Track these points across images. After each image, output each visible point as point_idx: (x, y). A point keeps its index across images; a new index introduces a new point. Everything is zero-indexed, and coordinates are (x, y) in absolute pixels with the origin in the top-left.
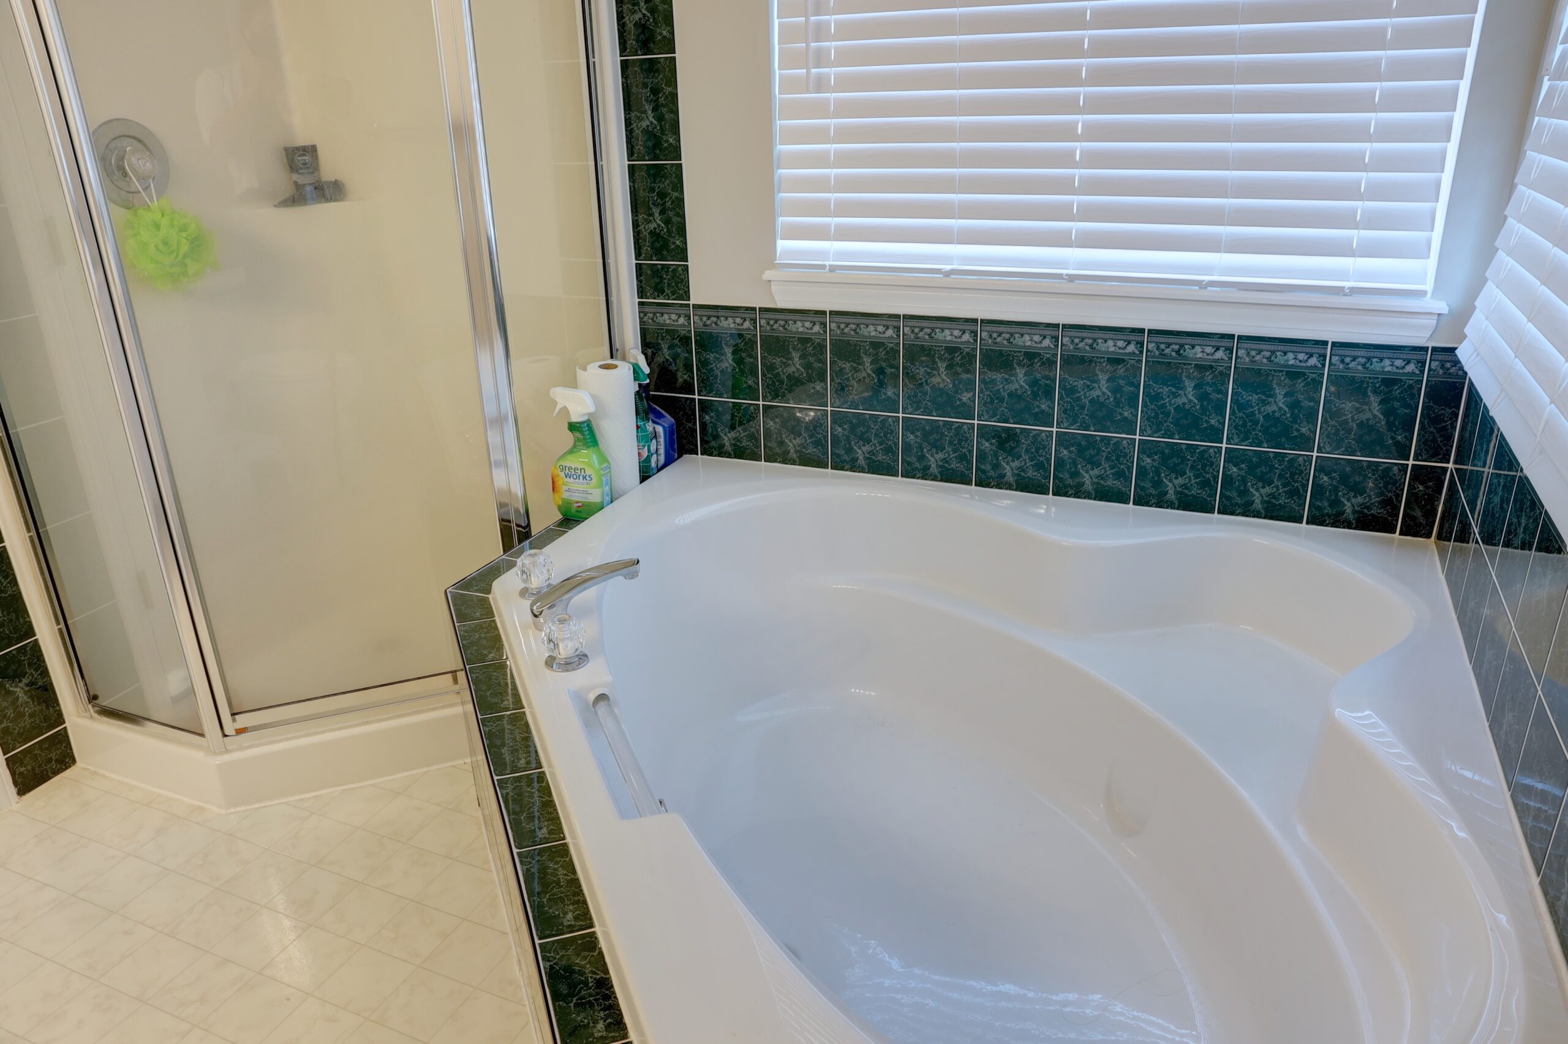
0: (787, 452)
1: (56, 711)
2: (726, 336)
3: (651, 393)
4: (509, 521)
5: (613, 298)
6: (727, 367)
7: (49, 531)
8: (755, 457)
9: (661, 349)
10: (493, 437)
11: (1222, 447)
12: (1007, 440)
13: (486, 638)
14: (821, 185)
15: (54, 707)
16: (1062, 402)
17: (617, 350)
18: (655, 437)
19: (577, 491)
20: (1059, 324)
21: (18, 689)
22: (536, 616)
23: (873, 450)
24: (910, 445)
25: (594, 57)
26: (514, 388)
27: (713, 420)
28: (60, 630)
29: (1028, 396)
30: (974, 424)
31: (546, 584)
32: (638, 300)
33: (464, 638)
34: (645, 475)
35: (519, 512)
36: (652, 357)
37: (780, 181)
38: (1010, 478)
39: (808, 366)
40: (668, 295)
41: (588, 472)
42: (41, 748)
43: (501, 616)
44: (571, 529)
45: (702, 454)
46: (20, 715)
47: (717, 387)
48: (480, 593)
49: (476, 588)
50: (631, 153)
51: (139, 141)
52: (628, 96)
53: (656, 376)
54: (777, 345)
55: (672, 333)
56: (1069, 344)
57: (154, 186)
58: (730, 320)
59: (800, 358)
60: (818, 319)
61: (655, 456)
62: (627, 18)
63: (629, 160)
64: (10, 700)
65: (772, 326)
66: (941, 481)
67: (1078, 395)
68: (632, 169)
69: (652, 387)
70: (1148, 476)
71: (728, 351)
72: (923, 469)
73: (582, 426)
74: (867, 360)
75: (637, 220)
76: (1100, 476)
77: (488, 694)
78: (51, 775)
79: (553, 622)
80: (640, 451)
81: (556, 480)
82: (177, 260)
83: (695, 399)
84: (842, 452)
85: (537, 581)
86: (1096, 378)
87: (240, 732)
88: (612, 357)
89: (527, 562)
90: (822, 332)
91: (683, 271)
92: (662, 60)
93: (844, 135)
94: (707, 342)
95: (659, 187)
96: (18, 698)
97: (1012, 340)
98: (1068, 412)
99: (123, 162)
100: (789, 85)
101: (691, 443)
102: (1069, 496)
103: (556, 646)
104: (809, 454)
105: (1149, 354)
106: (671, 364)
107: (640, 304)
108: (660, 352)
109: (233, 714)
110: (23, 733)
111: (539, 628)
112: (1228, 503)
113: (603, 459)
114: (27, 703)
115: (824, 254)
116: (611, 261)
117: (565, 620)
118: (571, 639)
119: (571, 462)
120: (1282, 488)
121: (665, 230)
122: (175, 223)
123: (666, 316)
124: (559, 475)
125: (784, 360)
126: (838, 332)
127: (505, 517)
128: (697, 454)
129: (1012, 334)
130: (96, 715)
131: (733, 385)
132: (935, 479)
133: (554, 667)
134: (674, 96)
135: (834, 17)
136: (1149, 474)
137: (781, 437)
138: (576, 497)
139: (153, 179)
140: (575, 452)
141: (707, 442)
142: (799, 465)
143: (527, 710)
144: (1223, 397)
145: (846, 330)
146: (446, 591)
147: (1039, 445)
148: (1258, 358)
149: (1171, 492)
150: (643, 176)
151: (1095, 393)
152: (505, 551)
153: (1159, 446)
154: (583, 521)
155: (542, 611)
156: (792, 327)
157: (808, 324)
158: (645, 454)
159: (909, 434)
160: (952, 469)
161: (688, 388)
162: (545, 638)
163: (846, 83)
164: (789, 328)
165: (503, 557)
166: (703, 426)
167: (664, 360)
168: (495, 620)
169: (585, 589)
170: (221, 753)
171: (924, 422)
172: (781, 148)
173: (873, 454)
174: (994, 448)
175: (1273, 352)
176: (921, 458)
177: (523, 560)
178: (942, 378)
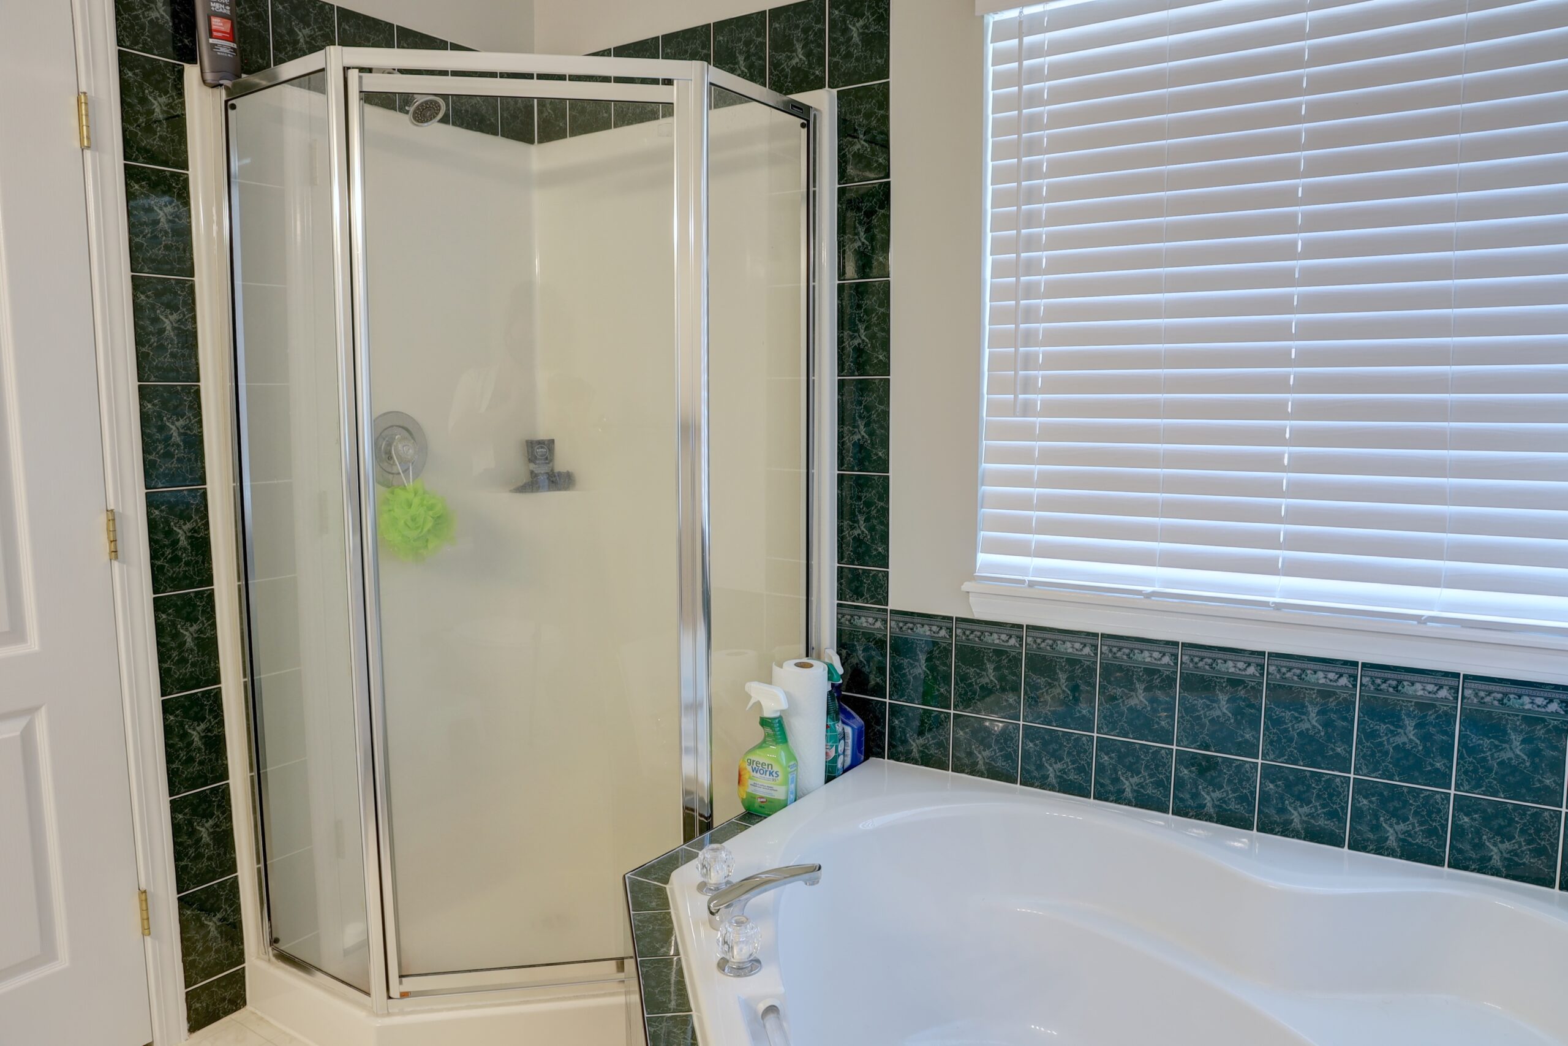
0: (976, 764)
1: (239, 949)
2: (921, 643)
3: (843, 693)
4: (693, 810)
5: (814, 598)
6: (920, 674)
7: (268, 773)
8: (943, 766)
9: (856, 651)
10: (687, 723)
11: (1450, 794)
12: (1208, 769)
13: (659, 930)
14: (1025, 503)
15: (238, 945)
16: (1267, 733)
17: (813, 649)
18: (844, 738)
19: (762, 787)
20: (1265, 652)
21: (211, 924)
22: (712, 913)
23: (1065, 769)
24: (1104, 767)
25: (814, 376)
26: (712, 678)
27: (903, 725)
28: (259, 870)
29: (1231, 724)
30: (1172, 749)
31: (724, 881)
32: (837, 602)
33: (638, 928)
34: (830, 776)
35: (704, 802)
36: (846, 658)
37: (983, 497)
38: (1209, 808)
39: (1002, 679)
40: (867, 598)
41: (775, 769)
42: (218, 986)
43: (676, 909)
44: (753, 824)
45: (888, 758)
46: (208, 949)
47: (909, 692)
48: (658, 882)
49: (654, 876)
50: (841, 464)
51: (407, 430)
52: (843, 412)
53: (848, 677)
54: (971, 656)
55: (868, 636)
56: (1275, 673)
57: (413, 468)
58: (926, 628)
59: (995, 670)
60: (1014, 633)
61: (842, 757)
62: (847, 343)
63: (838, 470)
64: (202, 933)
65: (968, 636)
66: (1135, 806)
67: (1285, 726)
68: (841, 478)
69: (844, 687)
70: (1366, 819)
71: (922, 658)
72: (1116, 792)
73: (774, 722)
74: (1062, 677)
75: (842, 526)
76: (1310, 814)
77: (657, 991)
78: (222, 1015)
79: (730, 923)
80: (828, 750)
81: (742, 773)
82: (422, 534)
83: (886, 702)
84: (1032, 768)
85: (716, 877)
86: (1304, 710)
87: (404, 995)
88: (807, 656)
89: (708, 856)
90: (1018, 645)
91: (884, 577)
92: (877, 381)
93: (1047, 457)
94: (902, 647)
95: (865, 497)
96: (209, 932)
97: (1214, 665)
98: (1274, 744)
99: (391, 447)
100: (996, 409)
101: (879, 746)
102: (1275, 834)
103: (731, 948)
104: (998, 767)
105: (1363, 688)
106: (864, 666)
107: (839, 605)
108: (855, 654)
109: (401, 976)
110: (207, 968)
111: (714, 927)
112: (1460, 857)
113: (791, 756)
114: (216, 938)
115: (1024, 570)
116: (814, 562)
117: (742, 923)
118: (746, 942)
119: (760, 757)
120: (1525, 845)
121: (869, 537)
122: (425, 502)
123: (863, 619)
124: (746, 769)
125: (978, 671)
126: (1035, 646)
127: (689, 806)
128: (884, 758)
129: (1214, 660)
130: (273, 959)
131: (924, 691)
132: (1129, 804)
133: (726, 971)
134: (886, 414)
135: (1042, 348)
136: (1366, 816)
137: (971, 748)
138: (761, 792)
139: (412, 463)
140: (764, 747)
141: (894, 746)
142: (987, 778)
143: (694, 1013)
144: (1448, 738)
145: (1043, 645)
146: (624, 876)
147: (1242, 775)
148: (1488, 699)
149: (1392, 838)
150: (851, 485)
151: (1304, 726)
152: (685, 841)
153: (1377, 787)
154: (765, 818)
155: (719, 910)
156: (988, 638)
157: (1004, 637)
158: (833, 754)
159: (1103, 755)
160: (1148, 794)
161: (880, 691)
162: (721, 939)
163: (1050, 409)
164: (985, 640)
165: (684, 846)
166: (892, 729)
167: (858, 662)
168: (670, 913)
169: (766, 891)
170: (383, 1016)
171: (1119, 744)
172: (986, 466)
173: (1065, 773)
174: (1193, 775)
175: (1505, 694)
176: (1116, 780)
177: (706, 854)
178: (1139, 698)
